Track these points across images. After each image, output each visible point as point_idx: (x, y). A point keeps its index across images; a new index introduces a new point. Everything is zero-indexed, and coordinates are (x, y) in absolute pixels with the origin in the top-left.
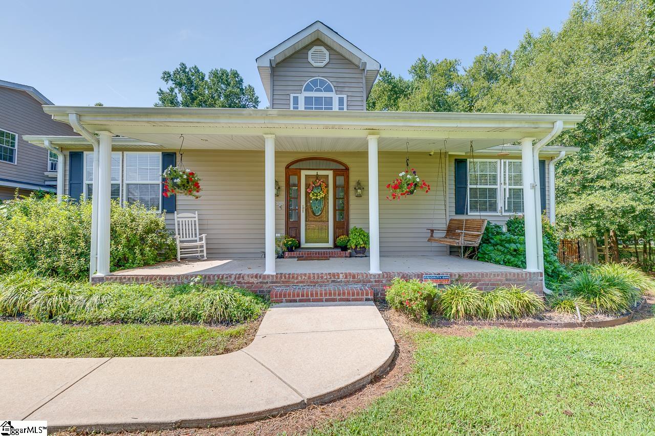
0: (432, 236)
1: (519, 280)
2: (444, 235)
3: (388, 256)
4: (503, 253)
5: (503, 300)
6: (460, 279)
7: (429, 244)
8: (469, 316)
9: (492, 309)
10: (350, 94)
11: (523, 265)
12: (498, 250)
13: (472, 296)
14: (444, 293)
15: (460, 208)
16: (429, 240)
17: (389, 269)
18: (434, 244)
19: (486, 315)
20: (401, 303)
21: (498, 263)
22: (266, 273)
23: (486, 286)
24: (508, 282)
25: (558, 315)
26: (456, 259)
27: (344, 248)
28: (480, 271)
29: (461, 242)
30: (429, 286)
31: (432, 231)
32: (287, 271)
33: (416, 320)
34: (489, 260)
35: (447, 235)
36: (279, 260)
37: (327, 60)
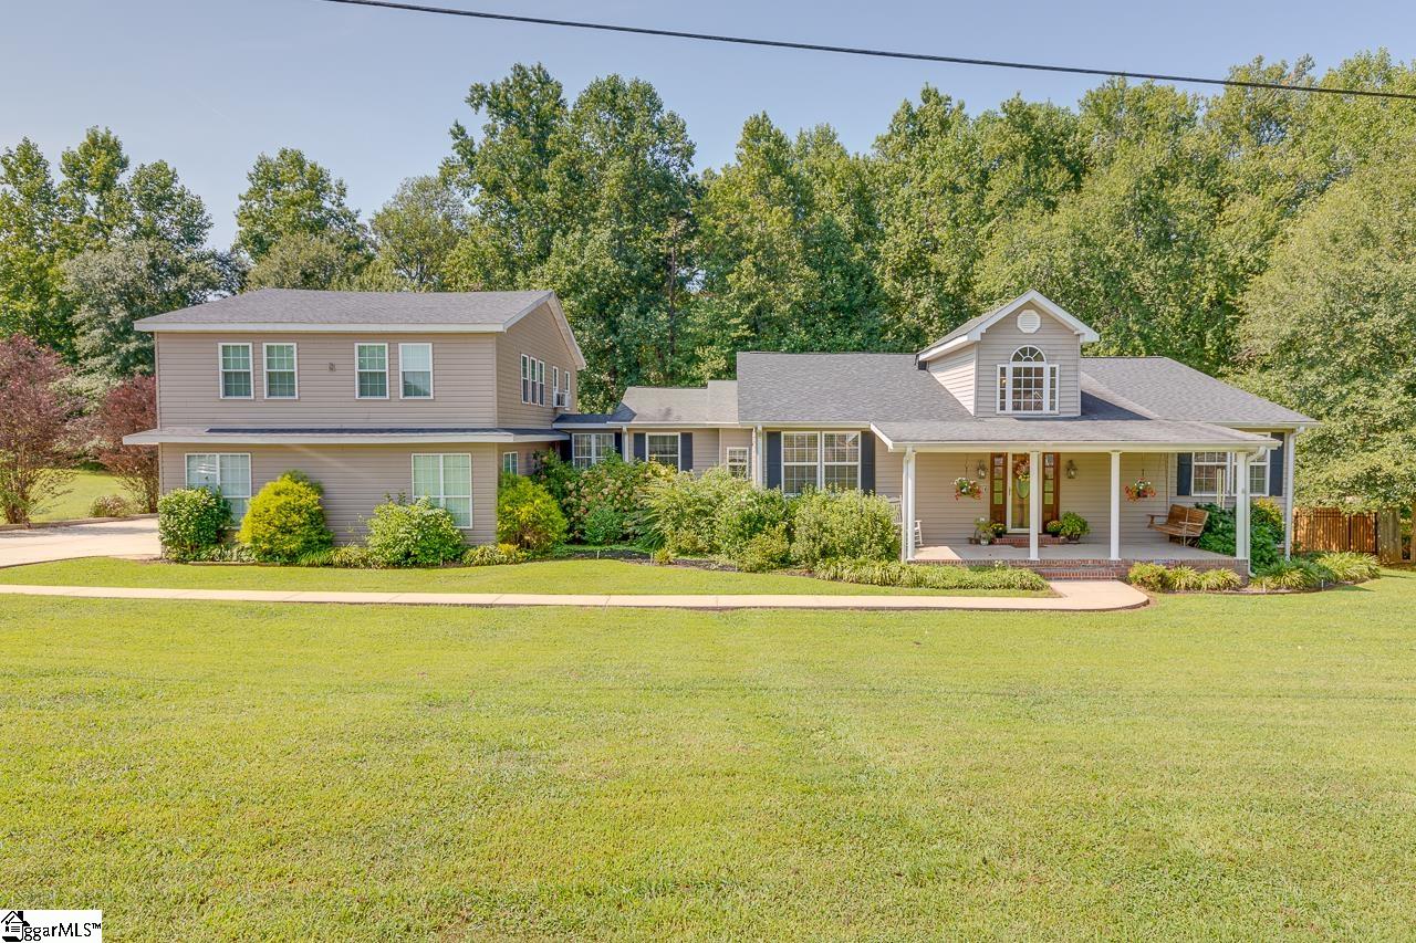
0: (1152, 522)
1: (1228, 565)
2: (1165, 520)
3: (1096, 543)
4: (1223, 542)
5: (1213, 577)
6: (1182, 564)
7: (1149, 530)
8: (1187, 588)
9: (1204, 584)
10: (1062, 363)
11: (1234, 554)
12: (1219, 539)
13: (1190, 575)
14: (1169, 574)
15: (1183, 489)
16: (1149, 527)
17: (1129, 557)
18: (1154, 530)
19: (1199, 588)
20: (1142, 579)
21: (1217, 551)
22: (1032, 558)
23: (1201, 568)
24: (1218, 566)
25: (1251, 589)
26: (1177, 546)
27: (1055, 534)
28: (1198, 558)
29: (1183, 532)
30: (1161, 569)
31: (1153, 517)
32: (1048, 558)
33: (1154, 590)
34: (1210, 549)
35: (1169, 521)
36: (1042, 549)
37: (1038, 325)
